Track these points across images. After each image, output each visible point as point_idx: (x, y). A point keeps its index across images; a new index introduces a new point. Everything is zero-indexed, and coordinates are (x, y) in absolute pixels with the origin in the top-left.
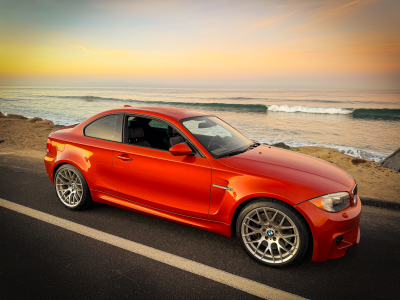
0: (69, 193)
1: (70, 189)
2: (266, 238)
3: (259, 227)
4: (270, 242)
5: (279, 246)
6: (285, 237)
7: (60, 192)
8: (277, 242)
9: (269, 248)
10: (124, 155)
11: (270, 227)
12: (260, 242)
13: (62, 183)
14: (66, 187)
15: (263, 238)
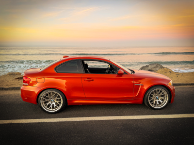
1: (50, 103)
4: (157, 101)
5: (161, 101)
6: (162, 98)
8: (160, 100)
9: (158, 103)
10: (88, 78)
11: (157, 96)
12: (154, 102)
14: (47, 102)
15: (155, 100)
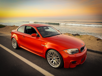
0: (15, 45)
1: (15, 44)
2: (53, 60)
3: (52, 57)
6: (57, 60)
7: (13, 44)
9: (53, 63)
10: (24, 36)
11: (54, 57)
12: (52, 61)
13: (13, 42)
14: (14, 43)
